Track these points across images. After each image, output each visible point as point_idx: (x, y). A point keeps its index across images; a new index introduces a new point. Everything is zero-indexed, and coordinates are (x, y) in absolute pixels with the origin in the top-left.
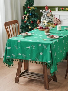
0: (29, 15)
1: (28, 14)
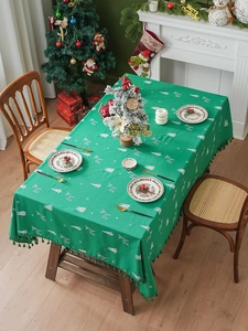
0: (69, 22)
1: (65, 20)
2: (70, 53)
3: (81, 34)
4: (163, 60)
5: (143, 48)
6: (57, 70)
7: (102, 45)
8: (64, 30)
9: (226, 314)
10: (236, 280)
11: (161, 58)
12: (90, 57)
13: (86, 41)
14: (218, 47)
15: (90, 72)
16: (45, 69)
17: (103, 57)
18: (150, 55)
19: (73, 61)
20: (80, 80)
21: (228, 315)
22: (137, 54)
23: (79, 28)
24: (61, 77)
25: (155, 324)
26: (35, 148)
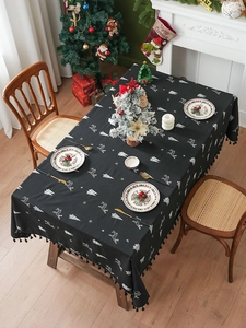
1: (78, 5)
2: (83, 38)
3: (94, 19)
4: (175, 48)
5: (155, 36)
6: (71, 54)
7: (115, 30)
8: (77, 16)
9: (217, 315)
10: (230, 280)
11: (173, 46)
12: (103, 43)
13: (99, 26)
14: (230, 39)
15: (102, 58)
16: (60, 52)
17: (115, 42)
18: (162, 42)
19: (85, 47)
20: (93, 65)
21: (220, 317)
22: (149, 41)
23: (92, 13)
24: (74, 61)
25: (147, 322)
26: (42, 138)
